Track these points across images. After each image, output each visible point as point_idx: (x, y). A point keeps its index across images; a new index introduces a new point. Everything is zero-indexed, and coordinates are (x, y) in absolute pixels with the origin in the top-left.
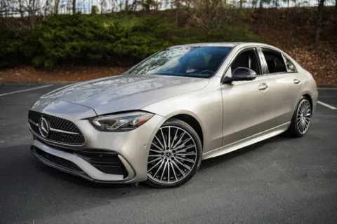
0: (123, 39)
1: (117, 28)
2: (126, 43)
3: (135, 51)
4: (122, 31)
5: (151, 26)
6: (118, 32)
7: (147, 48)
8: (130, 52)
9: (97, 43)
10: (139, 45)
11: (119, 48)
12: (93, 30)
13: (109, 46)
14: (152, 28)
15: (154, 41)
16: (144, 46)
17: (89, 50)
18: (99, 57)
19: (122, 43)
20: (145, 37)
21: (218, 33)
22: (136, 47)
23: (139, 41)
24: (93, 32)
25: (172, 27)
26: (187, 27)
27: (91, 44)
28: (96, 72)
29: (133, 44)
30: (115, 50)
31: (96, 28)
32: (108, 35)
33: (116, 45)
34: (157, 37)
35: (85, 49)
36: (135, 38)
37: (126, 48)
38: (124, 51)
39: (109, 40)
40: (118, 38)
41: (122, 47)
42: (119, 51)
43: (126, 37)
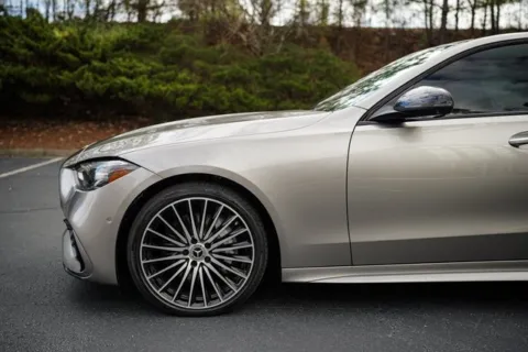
0: (96, 63)
1: (82, 40)
2: (102, 72)
3: (123, 87)
4: (93, 46)
5: (153, 39)
6: (85, 49)
7: (148, 81)
8: (110, 91)
9: (40, 70)
10: (131, 77)
11: (88, 80)
12: (32, 43)
13: (66, 76)
14: (154, 45)
15: (160, 70)
16: (140, 79)
17: (21, 83)
18: (45, 98)
19: (94, 70)
20: (141, 61)
21: (282, 59)
22: (124, 79)
23: (131, 68)
24: (30, 48)
25: (193, 44)
26: (224, 43)
27: (28, 71)
28: (39, 131)
29: (118, 74)
30: (79, 84)
31: (36, 37)
32: (62, 54)
33: (83, 72)
34: (166, 62)
35: (12, 81)
36: (121, 62)
37: (102, 83)
38: (98, 86)
39: (66, 65)
40: (86, 61)
41: (95, 79)
42: (88, 87)
43: (103, 59)
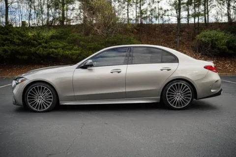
0: (43, 44)
1: (39, 36)
2: (46, 47)
3: (53, 53)
4: (43, 38)
6: (40, 40)
7: (62, 50)
8: (49, 54)
9: (24, 47)
10: (55, 49)
11: (41, 51)
12: (21, 38)
13: (33, 49)
14: (65, 36)
15: (67, 46)
16: (59, 49)
17: (17, 52)
18: (25, 57)
19: (42, 47)
20: (60, 43)
21: (113, 40)
22: (53, 50)
23: (56, 46)
24: (20, 39)
25: (80, 36)
26: (91, 36)
27: (19, 48)
28: (24, 69)
29: (52, 48)
30: (38, 52)
31: (22, 36)
32: (32, 41)
33: (39, 48)
34: (69, 43)
35: (13, 51)
36: (52, 44)
37: (46, 51)
38: (44, 52)
39: (33, 45)
40: (40, 44)
41: (43, 50)
42: (41, 53)
43: (46, 43)
